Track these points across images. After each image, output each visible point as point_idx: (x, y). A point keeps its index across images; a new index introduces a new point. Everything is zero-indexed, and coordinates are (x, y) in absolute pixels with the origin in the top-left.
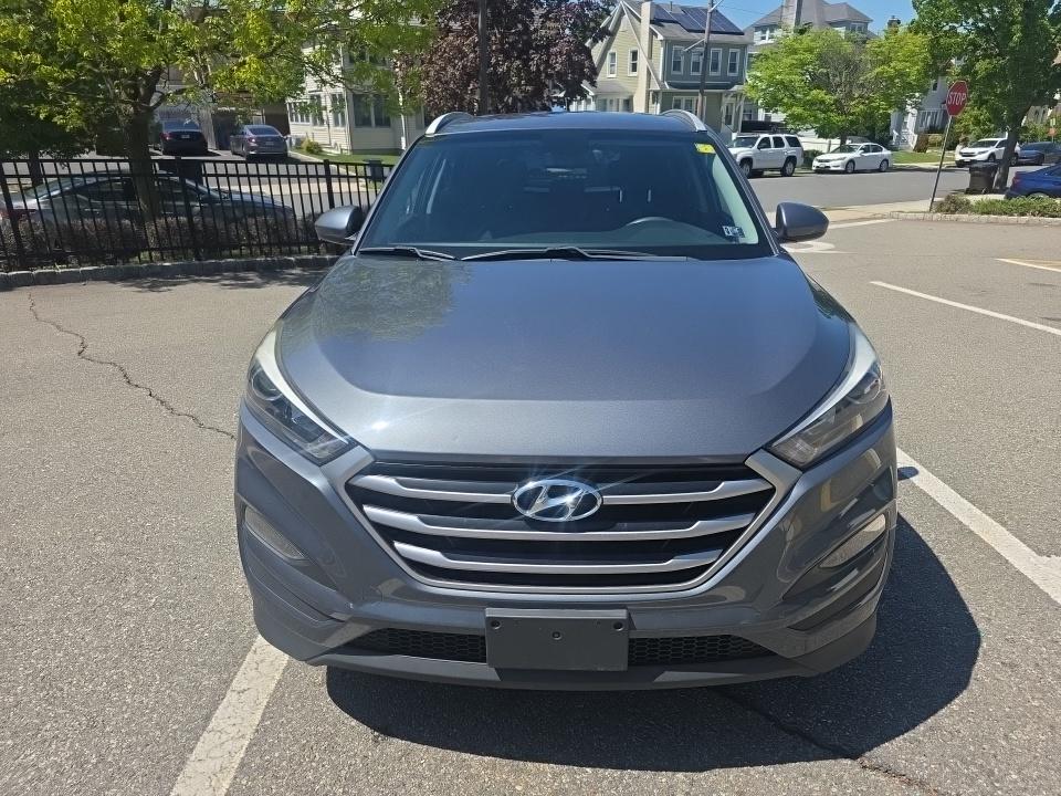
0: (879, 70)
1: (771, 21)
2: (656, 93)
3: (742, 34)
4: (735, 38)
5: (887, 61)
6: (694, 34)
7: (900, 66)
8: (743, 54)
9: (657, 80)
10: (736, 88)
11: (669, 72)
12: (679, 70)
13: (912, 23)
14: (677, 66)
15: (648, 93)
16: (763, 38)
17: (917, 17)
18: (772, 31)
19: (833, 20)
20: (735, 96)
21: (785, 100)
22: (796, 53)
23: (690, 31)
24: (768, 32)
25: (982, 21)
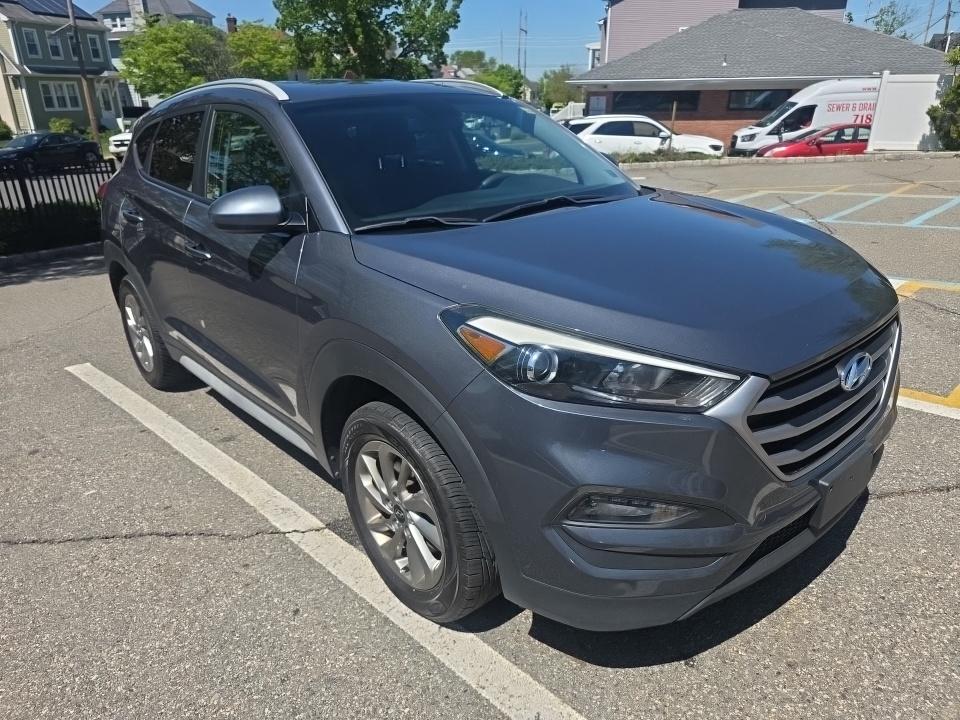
0: (244, 61)
1: (116, 10)
2: (16, 78)
3: (96, 20)
4: (90, 24)
5: (249, 53)
6: (41, 16)
7: (262, 57)
8: (103, 40)
9: (15, 65)
10: (106, 74)
11: (25, 56)
12: (36, 53)
13: (278, 21)
14: (33, 48)
15: (6, 78)
16: (115, 26)
17: (280, 17)
18: (122, 19)
19: (179, 13)
20: (107, 82)
21: (169, 86)
22: (166, 42)
23: (36, 13)
24: (118, 20)
25: (329, 23)
